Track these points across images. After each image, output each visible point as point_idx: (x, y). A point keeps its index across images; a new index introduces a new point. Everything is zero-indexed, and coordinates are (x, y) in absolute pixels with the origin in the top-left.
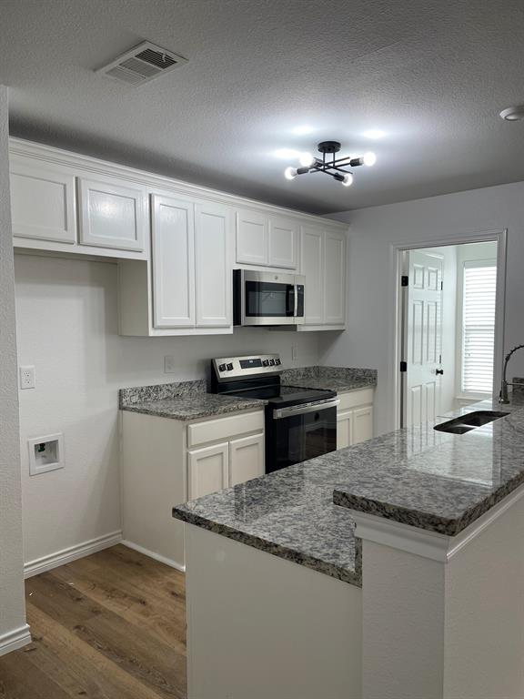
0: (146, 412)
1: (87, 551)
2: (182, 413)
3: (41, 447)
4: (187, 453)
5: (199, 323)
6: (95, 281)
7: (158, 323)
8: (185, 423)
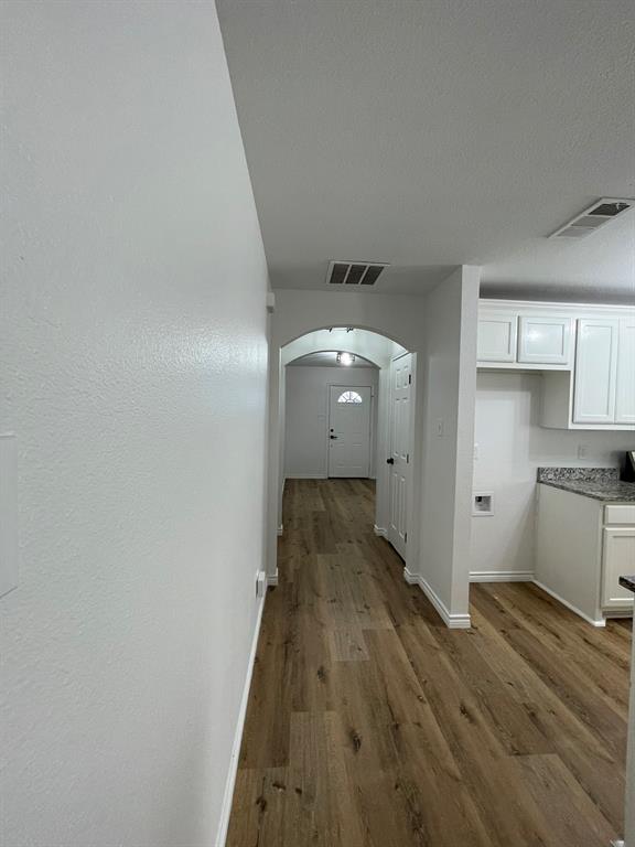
0: (563, 488)
1: (507, 578)
2: (599, 494)
3: (479, 499)
4: (603, 530)
5: (618, 420)
6: (524, 388)
7: (577, 419)
8: (603, 503)
